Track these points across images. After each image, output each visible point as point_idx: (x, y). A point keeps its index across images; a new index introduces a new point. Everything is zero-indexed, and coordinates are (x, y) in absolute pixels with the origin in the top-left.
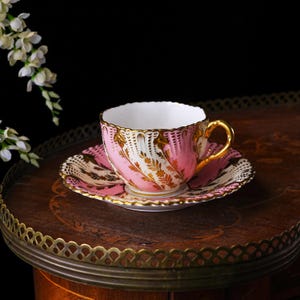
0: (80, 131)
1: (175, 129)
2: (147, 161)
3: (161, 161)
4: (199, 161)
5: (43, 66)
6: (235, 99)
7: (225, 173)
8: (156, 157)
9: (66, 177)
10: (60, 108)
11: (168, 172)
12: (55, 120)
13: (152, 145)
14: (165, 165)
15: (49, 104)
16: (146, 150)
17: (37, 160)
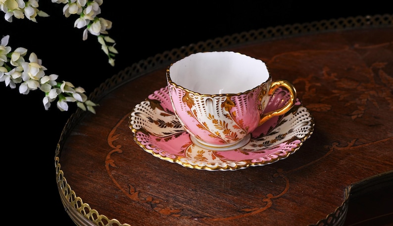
0: (135, 68)
1: (242, 94)
2: (215, 121)
3: (227, 121)
4: (262, 116)
5: (98, 16)
6: (286, 26)
7: (285, 121)
8: (223, 118)
9: (138, 130)
10: (115, 51)
11: (234, 130)
12: (111, 62)
13: (220, 107)
14: (231, 124)
15: (105, 48)
16: (214, 112)
17: (93, 107)
